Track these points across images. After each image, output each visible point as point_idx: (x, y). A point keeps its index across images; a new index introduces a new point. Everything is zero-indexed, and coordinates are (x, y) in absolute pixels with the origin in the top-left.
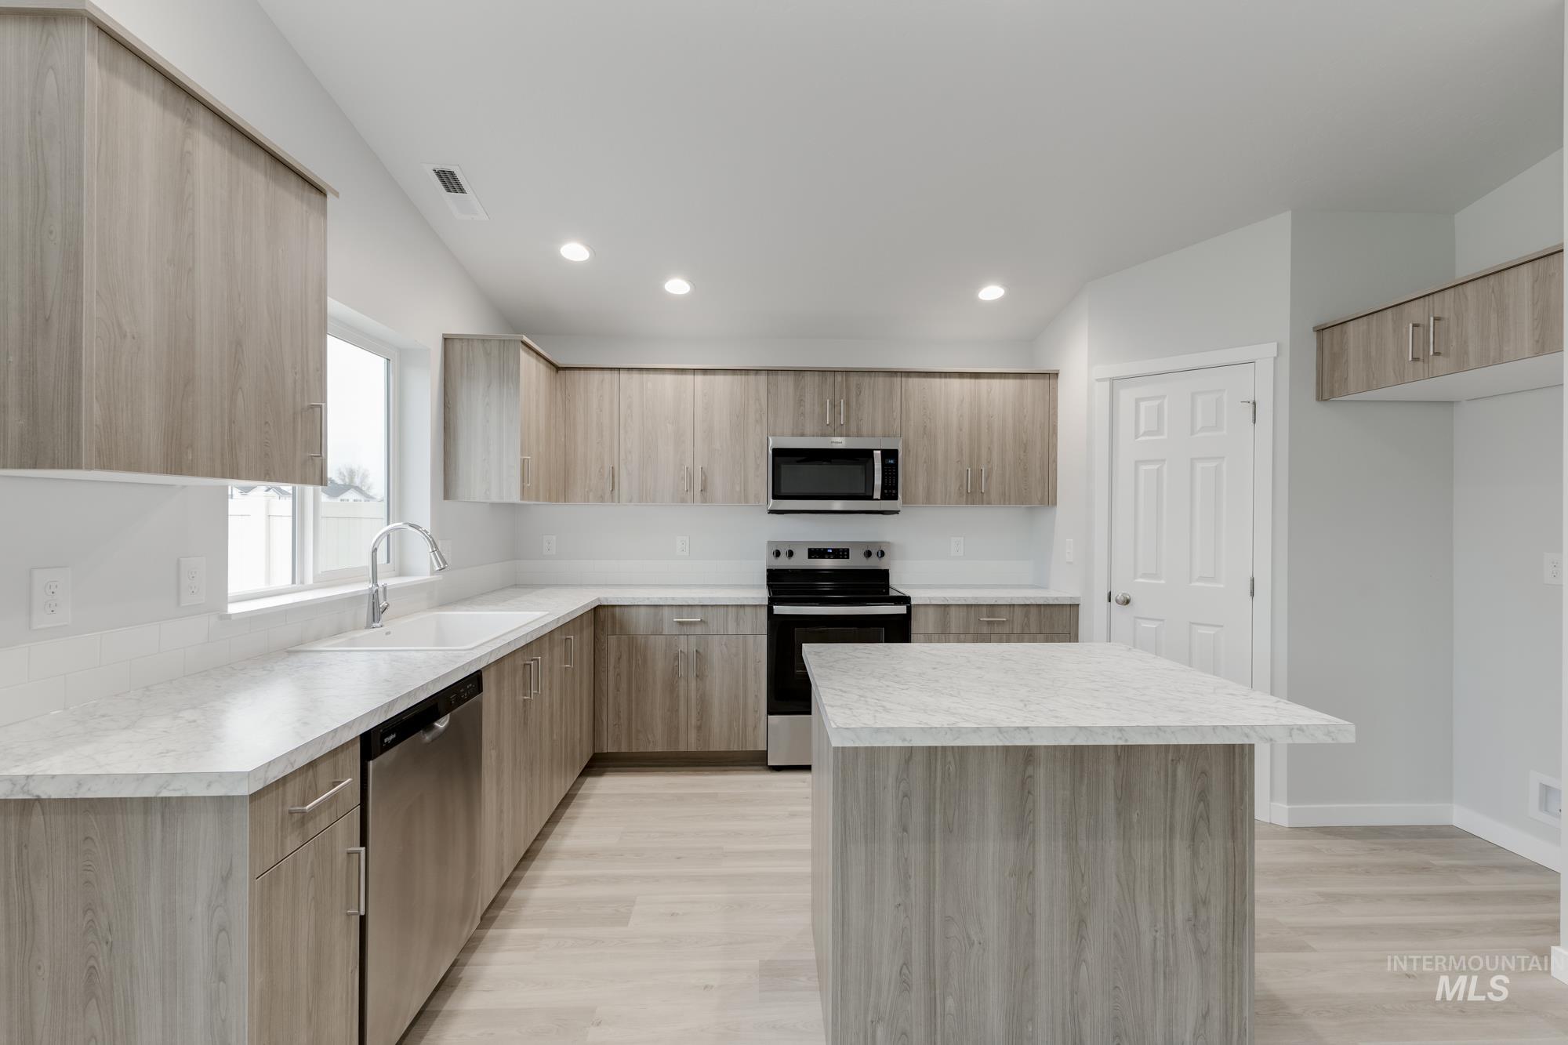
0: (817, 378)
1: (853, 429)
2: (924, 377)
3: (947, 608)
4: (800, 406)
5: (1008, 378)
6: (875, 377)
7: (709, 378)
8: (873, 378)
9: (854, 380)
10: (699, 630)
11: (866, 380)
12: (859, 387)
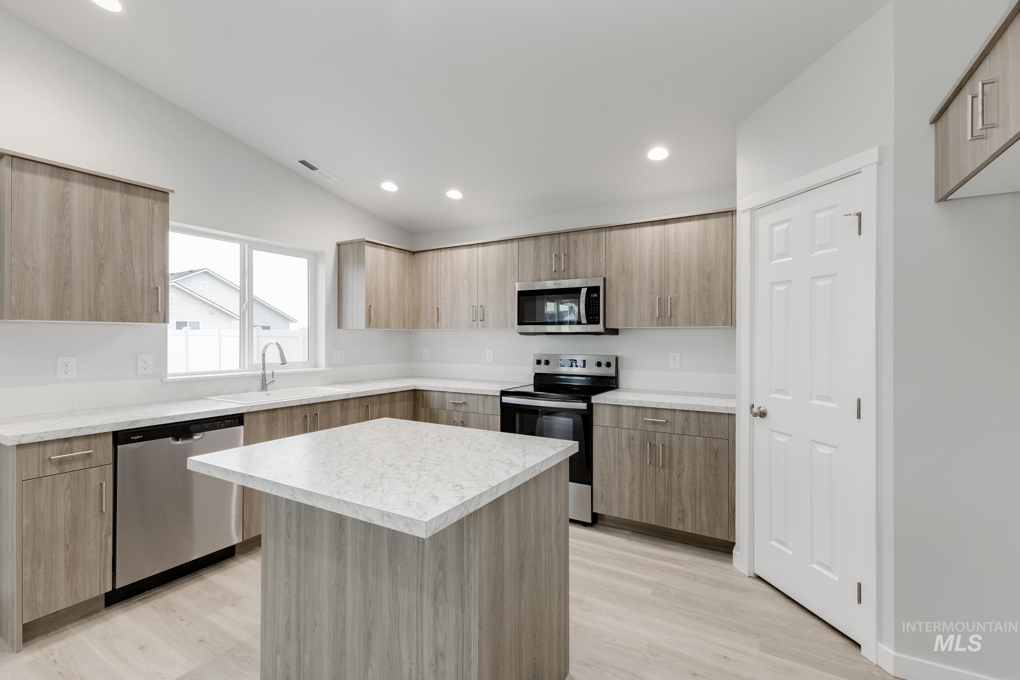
0: (548, 240)
1: (572, 273)
2: (623, 229)
3: (620, 408)
4: (538, 260)
5: (693, 220)
6: (587, 233)
7: (486, 248)
8: (585, 235)
9: (572, 237)
10: (463, 408)
11: (581, 237)
12: (576, 243)
